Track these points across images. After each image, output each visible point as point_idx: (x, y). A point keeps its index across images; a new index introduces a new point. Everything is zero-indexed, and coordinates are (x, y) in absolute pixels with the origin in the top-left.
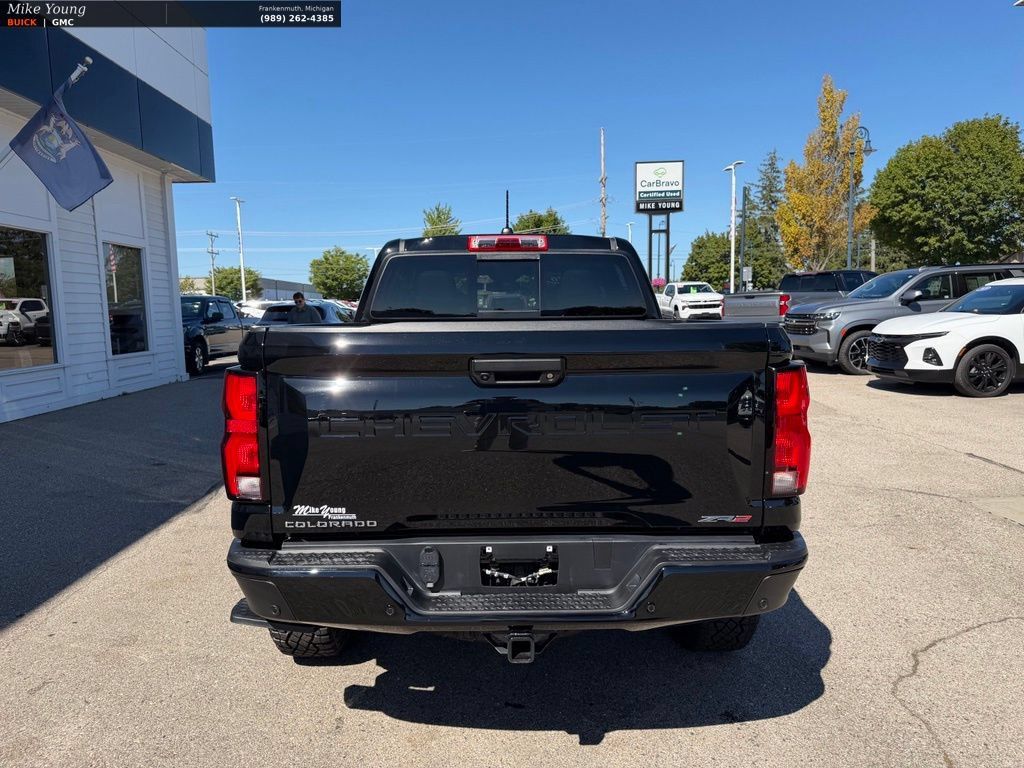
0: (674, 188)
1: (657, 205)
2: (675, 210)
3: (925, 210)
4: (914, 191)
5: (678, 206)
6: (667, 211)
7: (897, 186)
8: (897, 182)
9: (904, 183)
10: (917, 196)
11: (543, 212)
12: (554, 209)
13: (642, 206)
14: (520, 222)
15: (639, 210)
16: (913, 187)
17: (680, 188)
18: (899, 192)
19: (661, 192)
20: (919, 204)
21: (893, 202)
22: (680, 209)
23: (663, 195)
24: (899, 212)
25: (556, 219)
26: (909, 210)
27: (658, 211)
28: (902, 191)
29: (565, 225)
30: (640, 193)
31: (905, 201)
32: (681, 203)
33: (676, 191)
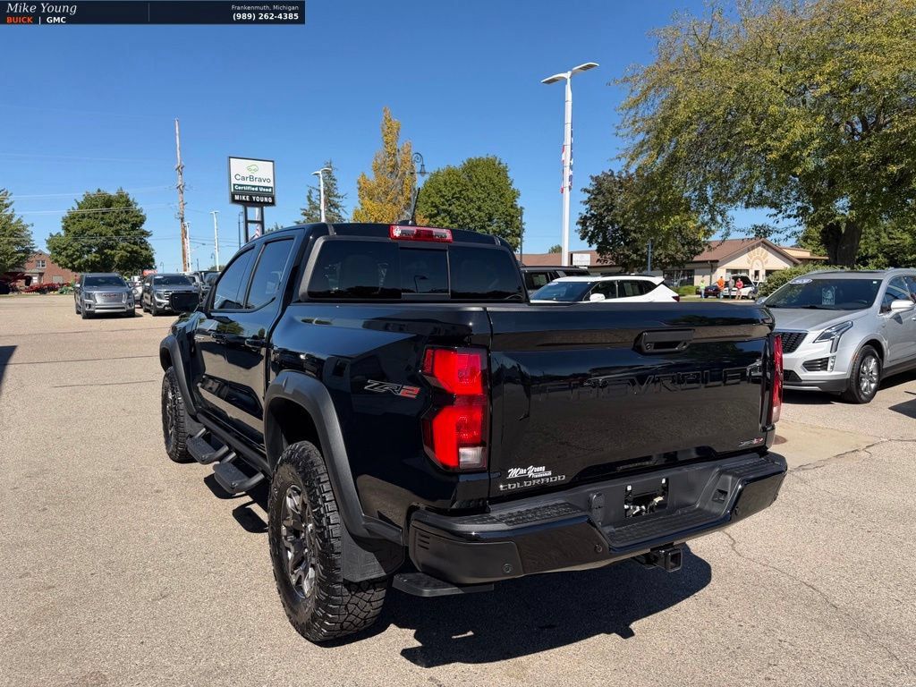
0: (266, 184)
1: (251, 198)
2: (268, 204)
3: (452, 223)
4: (445, 207)
5: (270, 201)
6: (261, 205)
7: (432, 202)
8: (432, 199)
9: (437, 200)
10: (445, 211)
11: (113, 193)
12: (125, 191)
13: (237, 198)
14: (86, 199)
15: (234, 201)
16: (443, 204)
17: (271, 185)
18: (434, 207)
19: (254, 187)
20: (448, 217)
21: (430, 214)
22: (273, 204)
23: (256, 189)
24: (435, 223)
25: (128, 201)
26: (441, 222)
27: (252, 203)
28: (436, 206)
29: (138, 207)
30: (234, 185)
31: (438, 214)
32: (273, 198)
33: (268, 188)
